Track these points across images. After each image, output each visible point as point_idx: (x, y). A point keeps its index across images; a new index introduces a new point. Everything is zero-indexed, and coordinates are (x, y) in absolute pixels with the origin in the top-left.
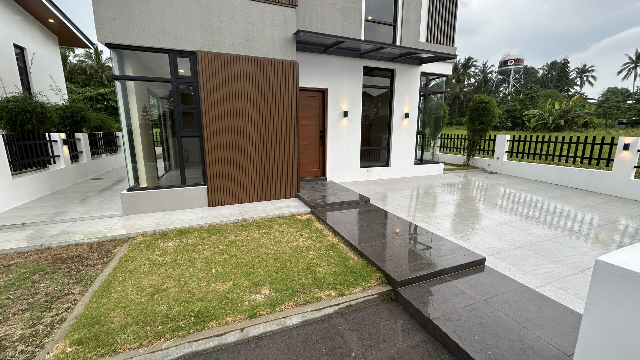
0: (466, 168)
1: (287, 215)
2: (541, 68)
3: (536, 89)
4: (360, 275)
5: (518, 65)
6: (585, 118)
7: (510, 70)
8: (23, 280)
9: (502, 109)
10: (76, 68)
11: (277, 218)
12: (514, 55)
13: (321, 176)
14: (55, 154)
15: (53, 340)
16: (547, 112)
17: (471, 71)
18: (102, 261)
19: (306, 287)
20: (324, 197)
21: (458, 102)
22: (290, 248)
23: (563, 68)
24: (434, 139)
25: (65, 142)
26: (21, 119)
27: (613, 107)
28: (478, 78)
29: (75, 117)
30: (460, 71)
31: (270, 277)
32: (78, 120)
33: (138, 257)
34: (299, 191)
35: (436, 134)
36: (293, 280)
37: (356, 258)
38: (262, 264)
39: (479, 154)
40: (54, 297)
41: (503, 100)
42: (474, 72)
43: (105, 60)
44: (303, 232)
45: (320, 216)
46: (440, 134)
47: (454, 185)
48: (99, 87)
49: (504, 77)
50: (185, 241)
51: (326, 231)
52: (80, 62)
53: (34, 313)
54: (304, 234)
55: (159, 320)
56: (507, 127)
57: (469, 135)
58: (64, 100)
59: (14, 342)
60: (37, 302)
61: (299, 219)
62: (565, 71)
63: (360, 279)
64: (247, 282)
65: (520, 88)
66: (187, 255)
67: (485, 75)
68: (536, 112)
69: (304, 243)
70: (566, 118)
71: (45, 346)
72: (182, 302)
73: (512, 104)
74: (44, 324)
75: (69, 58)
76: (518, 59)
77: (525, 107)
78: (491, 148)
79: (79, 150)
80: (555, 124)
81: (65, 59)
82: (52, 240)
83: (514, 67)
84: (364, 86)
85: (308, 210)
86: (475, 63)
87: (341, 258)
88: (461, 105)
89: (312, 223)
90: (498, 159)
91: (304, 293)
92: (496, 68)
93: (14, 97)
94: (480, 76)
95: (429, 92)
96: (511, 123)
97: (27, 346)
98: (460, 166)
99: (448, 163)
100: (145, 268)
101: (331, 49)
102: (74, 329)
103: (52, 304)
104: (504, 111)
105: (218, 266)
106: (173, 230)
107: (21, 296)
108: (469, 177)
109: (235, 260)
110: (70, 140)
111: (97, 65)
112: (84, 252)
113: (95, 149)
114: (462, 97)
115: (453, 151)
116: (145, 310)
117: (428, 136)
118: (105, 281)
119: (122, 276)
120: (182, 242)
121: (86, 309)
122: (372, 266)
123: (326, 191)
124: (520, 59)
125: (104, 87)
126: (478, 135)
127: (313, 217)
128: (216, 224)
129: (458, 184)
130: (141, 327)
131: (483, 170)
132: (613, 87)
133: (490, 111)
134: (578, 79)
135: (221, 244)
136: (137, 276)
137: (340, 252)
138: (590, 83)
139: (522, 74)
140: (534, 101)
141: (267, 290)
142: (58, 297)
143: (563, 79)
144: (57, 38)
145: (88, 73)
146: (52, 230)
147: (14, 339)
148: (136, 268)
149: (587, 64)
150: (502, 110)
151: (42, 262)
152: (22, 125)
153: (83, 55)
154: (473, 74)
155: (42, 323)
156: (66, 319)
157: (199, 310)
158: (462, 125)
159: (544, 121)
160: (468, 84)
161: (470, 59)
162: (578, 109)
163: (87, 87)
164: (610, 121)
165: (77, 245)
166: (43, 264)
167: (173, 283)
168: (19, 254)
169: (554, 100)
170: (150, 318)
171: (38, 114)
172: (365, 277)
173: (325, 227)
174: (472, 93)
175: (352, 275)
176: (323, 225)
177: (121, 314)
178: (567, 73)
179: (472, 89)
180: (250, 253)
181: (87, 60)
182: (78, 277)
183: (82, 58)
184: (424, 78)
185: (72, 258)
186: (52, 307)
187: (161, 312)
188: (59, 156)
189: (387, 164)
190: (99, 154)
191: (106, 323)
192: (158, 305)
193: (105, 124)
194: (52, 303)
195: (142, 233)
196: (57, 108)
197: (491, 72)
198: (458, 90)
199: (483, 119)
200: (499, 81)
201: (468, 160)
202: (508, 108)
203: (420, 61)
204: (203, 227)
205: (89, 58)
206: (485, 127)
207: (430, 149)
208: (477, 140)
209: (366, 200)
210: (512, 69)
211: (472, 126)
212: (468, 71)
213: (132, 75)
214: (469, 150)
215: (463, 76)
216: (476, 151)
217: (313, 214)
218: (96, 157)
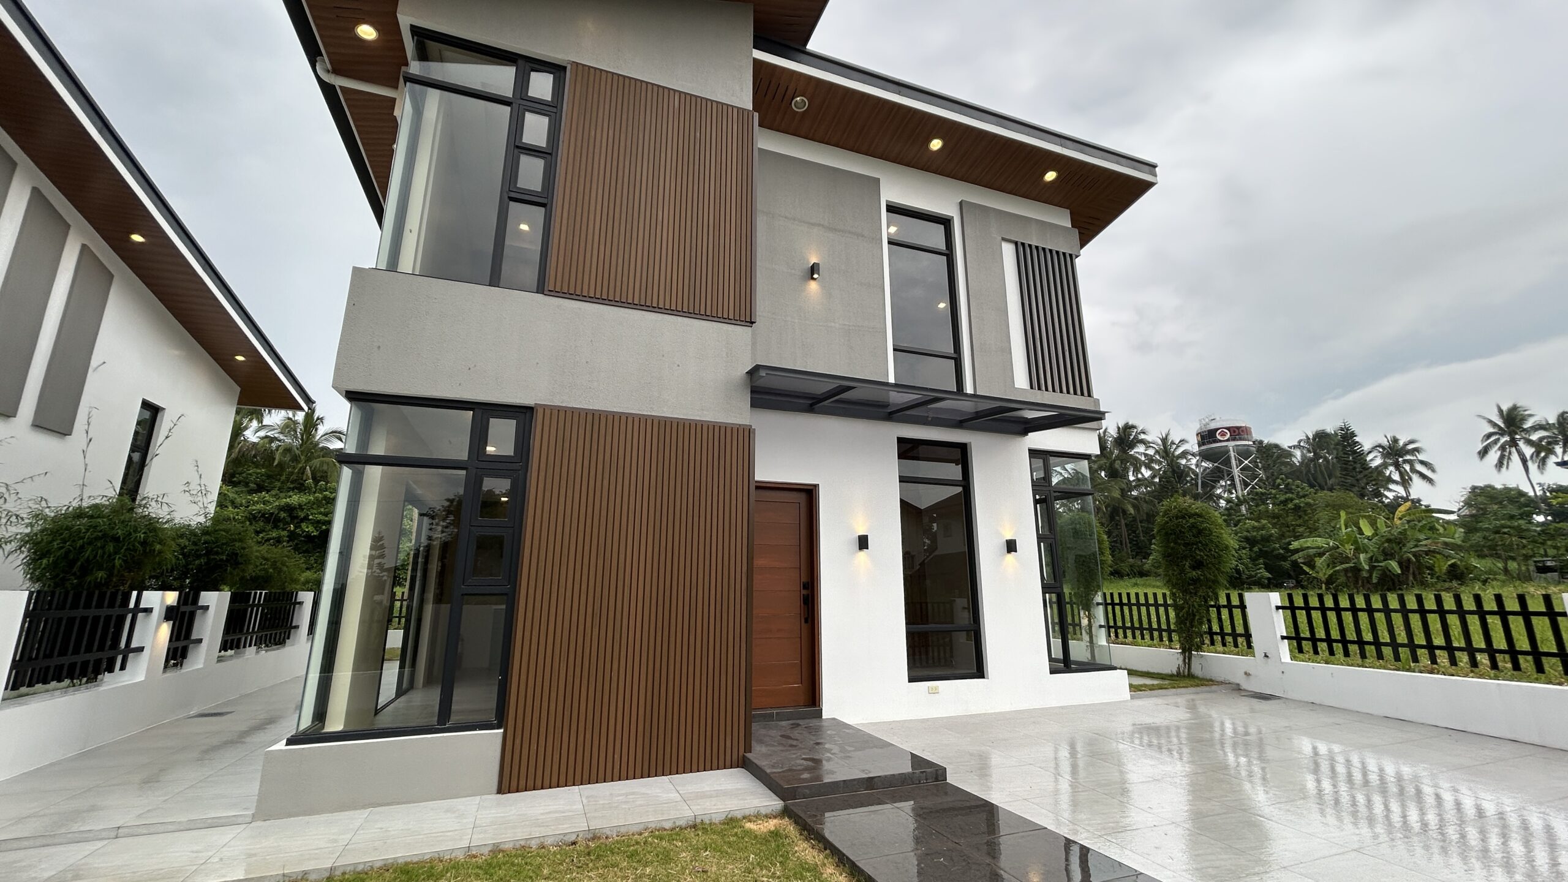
0: (1187, 681)
1: (717, 819)
2: (1295, 447)
3: (1299, 489)
5: (1241, 439)
6: (1448, 557)
7: (1226, 451)
9: (1237, 534)
10: (254, 453)
11: (686, 828)
12: (1224, 420)
13: (805, 706)
14: (134, 645)
16: (1348, 543)
17: (1137, 452)
20: (817, 762)
21: (1123, 522)
23: (1345, 446)
24: (1088, 606)
25: (170, 613)
26: (88, 557)
27: (1506, 530)
28: (1157, 467)
29: (217, 553)
30: (1112, 453)
32: (221, 560)
34: (748, 748)
35: (1088, 595)
39: (1212, 643)
41: (1231, 513)
42: (1146, 455)
43: (322, 436)
45: (807, 822)
46: (1100, 594)
47: (1168, 728)
48: (289, 491)
49: (1216, 464)
52: (266, 440)
56: (1260, 579)
57: (1173, 595)
58: (205, 515)
61: (748, 833)
62: (1355, 452)
65: (1260, 488)
67: (1172, 460)
68: (1320, 542)
70: (1402, 557)
73: (1256, 524)
75: (247, 432)
76: (1238, 428)
77: (1289, 531)
78: (1240, 630)
79: (194, 636)
80: (1380, 572)
81: (237, 431)
83: (1231, 444)
84: (902, 480)
85: (776, 804)
86: (1142, 436)
88: (1131, 527)
89: (789, 844)
90: (1266, 656)
92: (1193, 446)
93: (96, 507)
94: (1159, 462)
95: (1055, 492)
96: (1267, 569)
98: (1170, 677)
99: (1136, 671)
101: (826, 403)
104: (1241, 542)
106: (385, 867)
108: (1202, 709)
110: (182, 609)
111: (301, 445)
114: (1132, 511)
115: (1143, 638)
117: (1071, 600)
123: (821, 746)
124: (1241, 427)
125: (300, 492)
126: (1196, 594)
127: (789, 827)
128: (511, 845)
129: (1178, 728)
131: (1237, 688)
132: (1481, 485)
133: (1209, 535)
134: (1392, 468)
138: (1423, 476)
139: (1256, 458)
140: (1306, 518)
143: (1354, 468)
144: (239, 389)
145: (276, 463)
149: (1398, 437)
150: (1238, 537)
152: (85, 570)
153: (277, 427)
154: (1143, 458)
158: (1147, 575)
159: (1347, 565)
160: (1138, 480)
161: (1128, 428)
162: (1422, 537)
163: (261, 492)
164: (1513, 565)
169: (1351, 513)
171: (134, 546)
173: (826, 857)
174: (1152, 501)
176: (820, 851)
178: (1360, 457)
179: (1148, 492)
181: (282, 437)
183: (273, 432)
184: (1039, 463)
188: (140, 650)
189: (980, 671)
190: (238, 648)
193: (280, 571)
196: (184, 532)
197: (1184, 454)
198: (1116, 494)
199: (1201, 555)
200: (1208, 474)
201: (1187, 661)
202: (1249, 534)
203: (1023, 426)
204: (475, 857)
205: (289, 432)
206: (1210, 574)
207: (1081, 634)
208: (1197, 607)
209: (937, 774)
210: (1231, 448)
211: (1174, 571)
212: (1132, 453)
213: (382, 454)
214: (1184, 635)
215: (1121, 463)
216: (1202, 636)
217: (790, 817)
218: (230, 652)
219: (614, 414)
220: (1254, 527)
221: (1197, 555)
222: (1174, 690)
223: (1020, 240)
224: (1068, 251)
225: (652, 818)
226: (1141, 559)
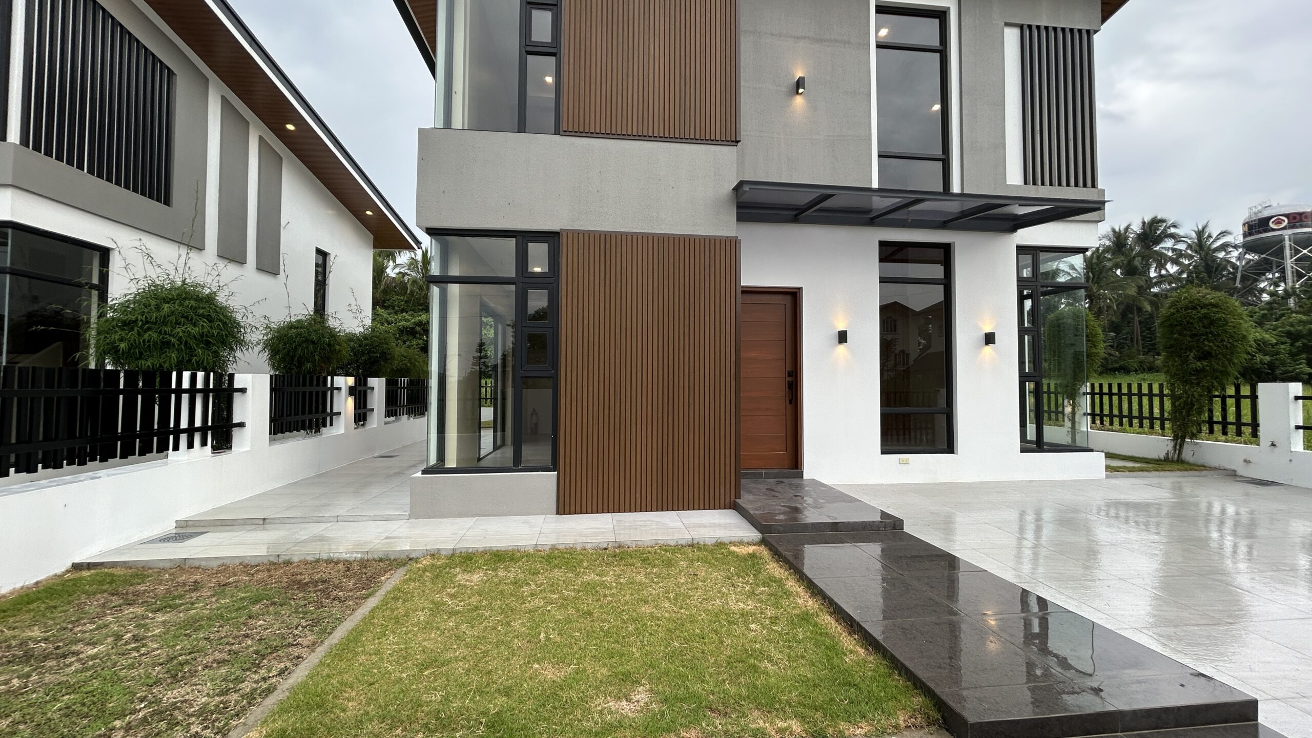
0: (1175, 466)
1: (710, 542)
4: (869, 692)
5: (1302, 226)
7: (1281, 240)
8: (237, 610)
9: (1274, 330)
10: (394, 284)
11: (685, 546)
12: (1283, 206)
13: (789, 468)
14: (335, 411)
15: (245, 724)
17: (1162, 248)
18: (358, 593)
19: (732, 701)
20: (796, 510)
21: (1137, 319)
22: (707, 611)
24: (1072, 395)
25: (352, 391)
26: (300, 354)
28: (1187, 262)
29: (374, 352)
30: (1132, 249)
31: (654, 668)
32: (377, 357)
33: (416, 595)
34: (738, 496)
35: (1075, 384)
36: (703, 681)
37: (861, 651)
38: (641, 637)
39: (1211, 431)
40: (270, 646)
41: (1271, 309)
42: (1174, 250)
44: (739, 582)
45: (780, 549)
46: (1088, 384)
49: (1264, 256)
50: (501, 573)
51: (792, 584)
52: (400, 275)
53: (233, 670)
54: (740, 584)
55: (422, 719)
57: (1171, 385)
58: (363, 326)
59: (189, 716)
60: (243, 652)
61: (733, 553)
63: (867, 703)
64: (605, 671)
66: (501, 600)
67: (1207, 254)
69: (739, 603)
71: (230, 733)
72: (470, 691)
73: (1304, 318)
74: (241, 692)
75: (387, 270)
76: (1300, 214)
78: (1246, 418)
79: (369, 407)
81: (378, 272)
82: (298, 548)
83: (1290, 232)
84: (883, 280)
85: (755, 535)
86: (1173, 230)
87: (824, 647)
88: (1146, 324)
89: (763, 563)
90: (1273, 445)
91: (726, 714)
92: (1237, 237)
93: (299, 321)
94: (1190, 257)
95: (1042, 286)
97: (206, 727)
98: (1157, 462)
99: (1119, 455)
100: (422, 616)
101: (809, 213)
102: (283, 709)
103: (263, 659)
104: (1280, 336)
105: (553, 630)
106: (485, 552)
107: (225, 637)
108: (1188, 490)
109: (588, 622)
110: (359, 388)
111: (423, 278)
112: (334, 574)
113: (392, 405)
114: (1148, 308)
115: (1131, 426)
116: (401, 696)
118: (353, 630)
119: (382, 625)
120: (497, 576)
121: (310, 676)
122: (900, 675)
123: (800, 498)
124: (1304, 213)
126: (1198, 384)
127: (764, 552)
128: (563, 547)
129: (1159, 506)
130: (387, 727)
131: (1232, 475)
133: (1224, 325)
135: (567, 586)
136: (405, 629)
137: (821, 634)
141: (643, 696)
142: (276, 647)
144: (374, 237)
145: (409, 291)
146: (302, 533)
147: (193, 710)
148: (407, 615)
150: (1274, 333)
151: (272, 584)
152: (300, 364)
153: (405, 265)
154: (1170, 254)
155: (240, 690)
156: (275, 689)
157: (497, 713)
158: (1153, 370)
160: (1161, 276)
161: (1155, 222)
163: (403, 313)
165: (329, 561)
166: (272, 588)
167: (462, 652)
168: (247, 567)
170: (407, 713)
171: (324, 346)
172: (879, 700)
173: (790, 574)
175: (846, 691)
176: (786, 570)
177: (361, 695)
179: (1173, 289)
180: (619, 611)
181: (409, 272)
182: (315, 616)
183: (403, 269)
184: (1028, 259)
185: (315, 583)
186: (262, 664)
187: (428, 703)
188: (339, 414)
189: (949, 447)
190: (396, 415)
191: (332, 708)
192: (427, 690)
193: (414, 365)
194: (263, 657)
195: (432, 553)
197: (1224, 247)
198: (1132, 291)
199: (1209, 346)
200: (1252, 266)
201: (1178, 447)
202: (1292, 329)
203: (1012, 223)
204: (540, 551)
205: (414, 268)
206: (1219, 365)
207: (1064, 421)
208: (1197, 396)
209: (895, 524)
210: (1287, 238)
211: (1176, 362)
212: (1157, 248)
213: (458, 275)
214: (1178, 423)
215: (1143, 259)
216: (1199, 425)
217: (766, 546)
218: (392, 419)
219: (621, 234)
220: (1301, 321)
221: (1206, 346)
222: (1157, 472)
223: (1026, 22)
224: (1084, 27)
225: (661, 537)
226: (1154, 356)
